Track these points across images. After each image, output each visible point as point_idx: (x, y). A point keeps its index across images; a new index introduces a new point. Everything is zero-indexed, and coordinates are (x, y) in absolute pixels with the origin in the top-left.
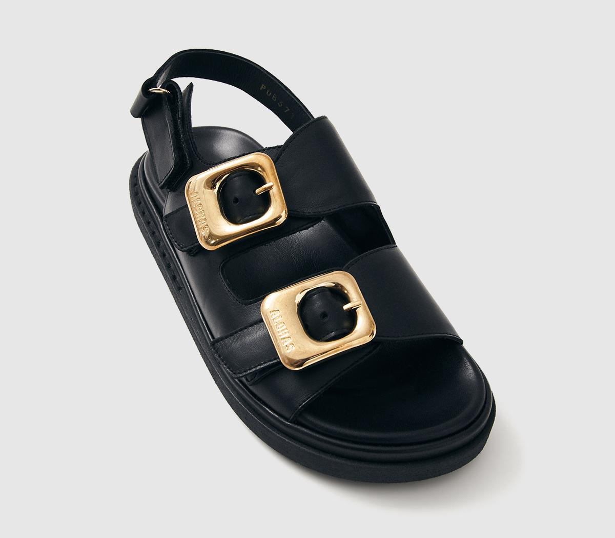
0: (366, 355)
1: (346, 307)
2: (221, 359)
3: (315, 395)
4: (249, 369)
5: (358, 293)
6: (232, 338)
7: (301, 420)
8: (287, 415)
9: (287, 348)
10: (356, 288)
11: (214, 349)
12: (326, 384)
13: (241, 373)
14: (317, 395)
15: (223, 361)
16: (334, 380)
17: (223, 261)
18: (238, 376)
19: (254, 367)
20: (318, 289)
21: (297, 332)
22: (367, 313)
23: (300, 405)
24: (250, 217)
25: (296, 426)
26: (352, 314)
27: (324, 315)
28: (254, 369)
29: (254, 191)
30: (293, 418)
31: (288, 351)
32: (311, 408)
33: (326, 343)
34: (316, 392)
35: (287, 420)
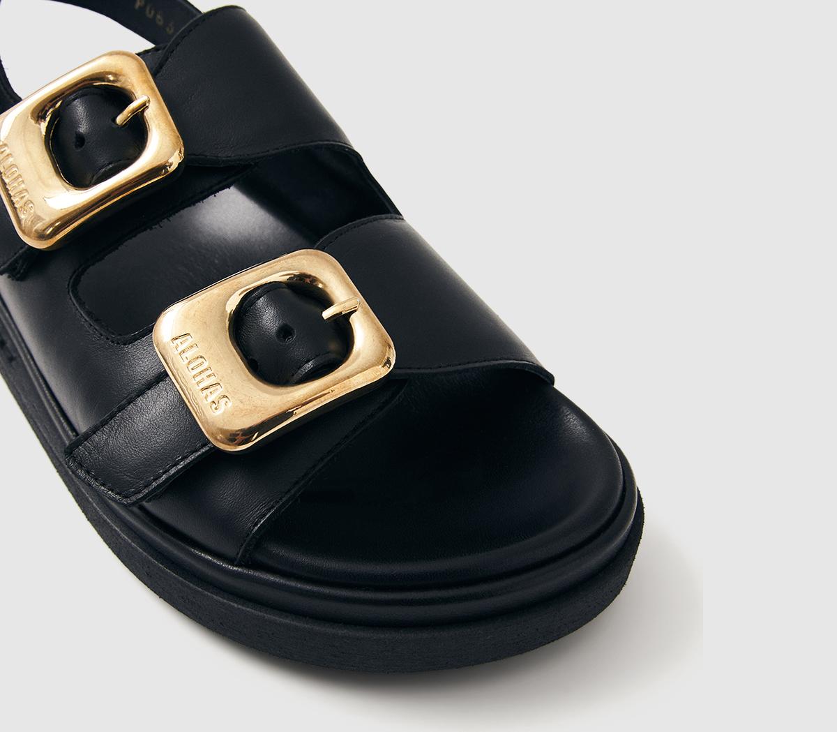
0: (380, 409)
1: (327, 314)
2: (93, 477)
3: (284, 499)
4: (155, 480)
5: (348, 285)
6: (106, 428)
7: (260, 557)
8: (230, 550)
9: (214, 406)
10: (343, 276)
11: (74, 461)
12: (306, 475)
13: (140, 492)
14: (287, 501)
15: (96, 480)
16: (321, 465)
17: (75, 272)
18: (134, 498)
19: (164, 473)
20: (265, 287)
21: (232, 371)
22: (373, 321)
23: (256, 525)
24: (111, 166)
25: (251, 572)
26: (342, 326)
27: (285, 332)
28: (164, 477)
29: (114, 120)
30: (243, 556)
31: (218, 413)
32: (278, 530)
33: (295, 388)
34: (286, 493)
35: (231, 561)
